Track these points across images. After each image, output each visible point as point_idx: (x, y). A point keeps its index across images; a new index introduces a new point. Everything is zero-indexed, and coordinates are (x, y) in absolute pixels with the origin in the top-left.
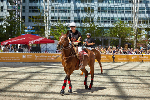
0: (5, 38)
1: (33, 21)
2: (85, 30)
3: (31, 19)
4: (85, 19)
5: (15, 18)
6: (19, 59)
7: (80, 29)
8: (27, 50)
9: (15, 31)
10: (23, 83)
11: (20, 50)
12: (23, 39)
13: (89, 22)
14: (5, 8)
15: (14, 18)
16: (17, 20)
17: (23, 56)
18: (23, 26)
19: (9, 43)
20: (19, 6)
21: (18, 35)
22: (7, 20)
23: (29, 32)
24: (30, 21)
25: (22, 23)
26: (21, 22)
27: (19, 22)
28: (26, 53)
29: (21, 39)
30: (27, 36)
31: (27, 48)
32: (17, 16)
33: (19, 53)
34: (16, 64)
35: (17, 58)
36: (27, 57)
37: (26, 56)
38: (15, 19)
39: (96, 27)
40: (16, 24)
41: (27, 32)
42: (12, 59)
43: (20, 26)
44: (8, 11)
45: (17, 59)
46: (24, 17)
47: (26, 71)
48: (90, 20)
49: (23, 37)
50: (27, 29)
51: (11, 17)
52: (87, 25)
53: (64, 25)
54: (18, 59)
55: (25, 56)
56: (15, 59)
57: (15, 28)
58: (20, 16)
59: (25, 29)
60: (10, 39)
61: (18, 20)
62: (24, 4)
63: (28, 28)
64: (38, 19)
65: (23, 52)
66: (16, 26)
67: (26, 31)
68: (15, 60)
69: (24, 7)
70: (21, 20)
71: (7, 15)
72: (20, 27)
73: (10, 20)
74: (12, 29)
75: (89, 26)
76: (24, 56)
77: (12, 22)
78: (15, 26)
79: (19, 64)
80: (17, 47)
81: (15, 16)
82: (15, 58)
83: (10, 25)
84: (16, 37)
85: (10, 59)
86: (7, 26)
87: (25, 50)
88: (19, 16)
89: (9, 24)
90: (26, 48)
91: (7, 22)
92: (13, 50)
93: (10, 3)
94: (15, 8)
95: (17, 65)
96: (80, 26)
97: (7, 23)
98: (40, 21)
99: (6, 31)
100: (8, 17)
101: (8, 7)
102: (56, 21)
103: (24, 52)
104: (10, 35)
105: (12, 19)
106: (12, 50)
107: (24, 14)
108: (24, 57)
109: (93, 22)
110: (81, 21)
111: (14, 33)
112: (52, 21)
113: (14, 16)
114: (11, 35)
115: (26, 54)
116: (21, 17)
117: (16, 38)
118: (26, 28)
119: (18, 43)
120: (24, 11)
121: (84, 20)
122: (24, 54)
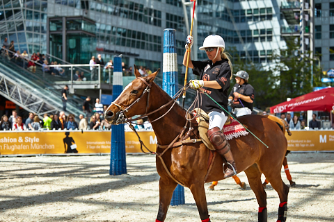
0: (279, 99)
5: (300, 53)
6: (312, 145)
8: (329, 124)
9: (299, 82)
10: (325, 197)
11: (314, 124)
12: (319, 98)
14: (277, 31)
15: (296, 54)
16: (302, 56)
17: (321, 136)
18: (316, 70)
19: (288, 109)
20: (307, 25)
21: (307, 91)
22: (281, 58)
23: (331, 83)
24: (332, 57)
25: (316, 63)
26: (312, 60)
27: (309, 61)
28: (327, 129)
29: (315, 99)
30: (327, 91)
31: (330, 119)
32: (302, 49)
33: (311, 130)
34: (306, 155)
35: (308, 141)
36: (330, 140)
37: (328, 138)
38: (299, 56)
40: (301, 65)
41: (327, 84)
42: (297, 145)
43: (310, 70)
44: (282, 38)
45: (307, 145)
46: (318, 51)
47: (329, 172)
49: (319, 94)
50: (326, 76)
51: (290, 51)
54: (309, 144)
55: (325, 136)
56: (302, 143)
57: (299, 76)
58: (309, 49)
59: (322, 76)
60: (289, 99)
61: (305, 56)
62: (318, 21)
63: (329, 74)
65: (319, 128)
66: (302, 70)
67: (325, 80)
68: (303, 146)
69: (318, 28)
70: (313, 55)
71: (282, 48)
72: (312, 73)
73: (288, 57)
74: (292, 77)
76: (323, 137)
77: (293, 61)
78: (299, 71)
79: (311, 155)
80: (305, 117)
81: (298, 47)
82: (302, 141)
83: (288, 69)
84: (302, 95)
85: (293, 143)
86: (282, 72)
87: (325, 124)
88: (307, 47)
89: (287, 67)
90: (326, 119)
91: (281, 62)
92: (297, 125)
93: (287, 20)
94: (297, 31)
95: (308, 158)
97: (282, 65)
99: (281, 83)
100: (282, 52)
101: (282, 28)
103: (322, 129)
104: (289, 92)
105: (292, 56)
106: (295, 125)
107: (319, 43)
108: (323, 139)
111: (298, 85)
113: (296, 49)
114: (292, 91)
115: (328, 134)
116: (312, 49)
117: (303, 97)
118: (324, 73)
119: (307, 107)
120: (318, 36)
122: (323, 134)
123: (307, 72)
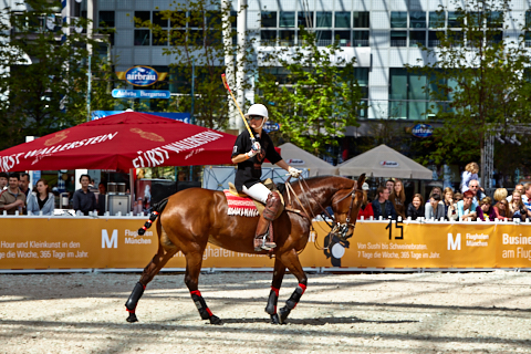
0: (5, 136)
1: (158, 40)
2: (452, 83)
3: (149, 25)
4: (452, 24)
5: (60, 22)
6: (83, 254)
7: (424, 78)
8: (125, 201)
9: (56, 96)
12: (104, 138)
13: (475, 39)
15: (51, 25)
16: (67, 31)
17: (104, 232)
18: (102, 67)
19: (26, 164)
21: (74, 122)
22: (13, 34)
23: (137, 100)
24: (140, 38)
25: (100, 49)
26: (91, 42)
27: (82, 44)
28: (119, 216)
29: (92, 141)
30: (124, 121)
31: (128, 187)
32: (67, 11)
34: (68, 280)
35: (73, 245)
36: (127, 241)
37: (121, 238)
38: (57, 30)
39: (518, 66)
40: (62, 55)
41: (125, 103)
42: (45, 255)
43: (86, 67)
45: (70, 254)
46: (106, 19)
48: (485, 28)
49: (102, 126)
50: (124, 84)
51: (35, 17)
52: (462, 56)
53: (333, 59)
54: (75, 250)
55: (115, 232)
56: (58, 250)
57: (57, 80)
58: (85, 13)
59: (115, 83)
60: (30, 139)
61: (73, 31)
63: (130, 77)
64: (186, 28)
65: (102, 213)
66: (66, 66)
67: (118, 93)
68: (61, 256)
70: (94, 31)
71: (14, 7)
72: (89, 74)
73: (31, 31)
74: (39, 83)
75: (478, 63)
76: (110, 236)
77: (42, 43)
78: (57, 70)
79: (79, 279)
80: (70, 184)
81: (56, 8)
82: (57, 245)
83: (30, 62)
84: (64, 128)
85: (34, 250)
86: (14, 68)
87: (116, 201)
88: (79, 10)
89: (26, 56)
90: (119, 189)
91: (11, 44)
92: (47, 205)
95: (71, 287)
96: (421, 64)
97: (15, 51)
98: (197, 40)
99: (11, 97)
102: (287, 36)
103: (107, 215)
104: (30, 120)
105: (40, 30)
106: (41, 204)
108: (109, 240)
109: (497, 38)
110: (433, 35)
111: (55, 104)
112: (267, 37)
113: (50, 13)
114: (38, 119)
115: (121, 226)
116: (90, 15)
117: (62, 135)
118: (120, 77)
119: (74, 160)
121: (445, 28)
122: (110, 227)
123: (77, 72)
